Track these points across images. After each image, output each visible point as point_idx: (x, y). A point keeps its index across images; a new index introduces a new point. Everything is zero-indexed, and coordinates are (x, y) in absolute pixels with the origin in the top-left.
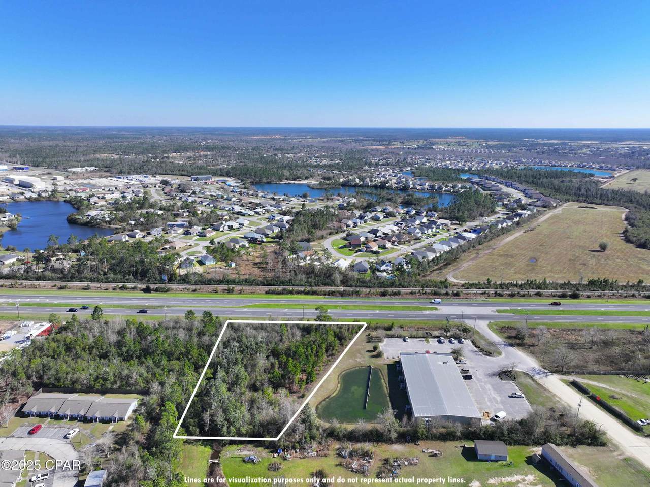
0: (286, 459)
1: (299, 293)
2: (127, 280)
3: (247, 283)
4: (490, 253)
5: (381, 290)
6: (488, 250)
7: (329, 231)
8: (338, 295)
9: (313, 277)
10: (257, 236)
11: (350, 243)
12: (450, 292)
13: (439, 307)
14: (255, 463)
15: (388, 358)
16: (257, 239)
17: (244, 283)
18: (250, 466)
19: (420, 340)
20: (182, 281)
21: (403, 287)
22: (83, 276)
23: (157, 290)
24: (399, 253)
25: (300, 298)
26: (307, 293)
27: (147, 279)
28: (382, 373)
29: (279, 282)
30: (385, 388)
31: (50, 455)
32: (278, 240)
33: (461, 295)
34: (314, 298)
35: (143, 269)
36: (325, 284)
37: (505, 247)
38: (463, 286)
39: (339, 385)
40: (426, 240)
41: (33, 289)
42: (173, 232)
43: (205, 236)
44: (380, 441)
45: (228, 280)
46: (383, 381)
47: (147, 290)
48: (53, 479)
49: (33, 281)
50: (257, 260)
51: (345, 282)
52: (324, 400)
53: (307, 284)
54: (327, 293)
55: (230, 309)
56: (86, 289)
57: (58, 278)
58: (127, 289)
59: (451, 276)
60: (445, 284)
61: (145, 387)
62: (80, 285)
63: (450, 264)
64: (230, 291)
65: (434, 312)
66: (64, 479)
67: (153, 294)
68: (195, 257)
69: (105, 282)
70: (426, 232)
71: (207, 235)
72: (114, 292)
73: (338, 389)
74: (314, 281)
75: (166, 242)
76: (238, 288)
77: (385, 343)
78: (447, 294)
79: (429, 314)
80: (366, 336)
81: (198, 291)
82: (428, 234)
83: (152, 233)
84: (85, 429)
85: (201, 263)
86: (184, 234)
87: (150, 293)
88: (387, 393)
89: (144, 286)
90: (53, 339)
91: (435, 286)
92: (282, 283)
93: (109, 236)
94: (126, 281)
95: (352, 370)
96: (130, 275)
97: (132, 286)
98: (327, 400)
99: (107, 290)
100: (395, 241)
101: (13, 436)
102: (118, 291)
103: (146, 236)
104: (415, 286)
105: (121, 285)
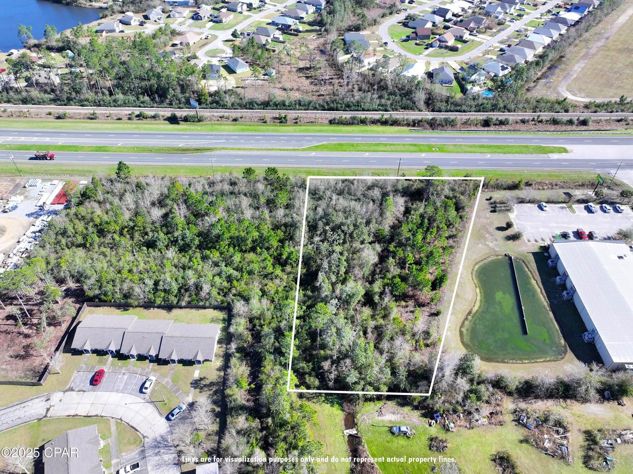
0: (448, 430)
1: (374, 122)
2: (142, 102)
3: (301, 107)
4: (603, 46)
5: (482, 116)
6: (599, 40)
7: (381, 11)
8: (427, 126)
9: (386, 96)
10: (289, 21)
11: (415, 32)
12: (575, 119)
13: (568, 147)
14: (408, 438)
15: (529, 241)
16: (290, 26)
17: (297, 106)
18: (402, 441)
19: (562, 208)
20: (215, 104)
21: (509, 111)
22: (82, 97)
23: (186, 119)
24: (483, 48)
25: (378, 132)
26: (385, 123)
27: (168, 101)
28: (528, 268)
29: (344, 106)
30: (541, 296)
31: (131, 424)
32: (318, 28)
33: (590, 123)
34: (397, 132)
35: (159, 85)
36: (405, 108)
37: (621, 35)
38: (586, 107)
39: (478, 290)
40: (511, 24)
41: (22, 119)
42: (177, 15)
43: (221, 22)
44: (568, 398)
45: (275, 103)
46: (534, 282)
47: (173, 120)
48: (147, 469)
49: (19, 104)
50: (302, 64)
51: (430, 103)
52: (466, 319)
53: (380, 107)
54: (412, 123)
55: (293, 153)
56: (92, 119)
57: (51, 100)
58: (146, 118)
59: (564, 89)
60: (563, 105)
61: (222, 302)
62: (83, 111)
63: (556, 67)
64: (282, 120)
65: (564, 156)
66: (162, 469)
67: (183, 126)
68: (219, 59)
69: (115, 106)
70: (508, 11)
71: (224, 20)
72: (131, 124)
73: (479, 298)
74: (389, 102)
75: (174, 33)
76: (291, 114)
77: (515, 212)
78: (570, 122)
79: (558, 160)
80: (487, 200)
81: (240, 120)
82: (512, 14)
83: (151, 16)
84: (163, 376)
85: (230, 70)
86: (193, 18)
87: (178, 124)
88: (546, 304)
89: (167, 112)
90: (76, 215)
91: (551, 109)
92: (348, 107)
93: (96, 23)
94: (142, 105)
95: (486, 261)
96: (144, 95)
97: (153, 113)
98: (470, 317)
99: (120, 119)
100: (474, 29)
101: (71, 389)
102: (135, 120)
103: (145, 23)
104: (524, 109)
105: (137, 111)
